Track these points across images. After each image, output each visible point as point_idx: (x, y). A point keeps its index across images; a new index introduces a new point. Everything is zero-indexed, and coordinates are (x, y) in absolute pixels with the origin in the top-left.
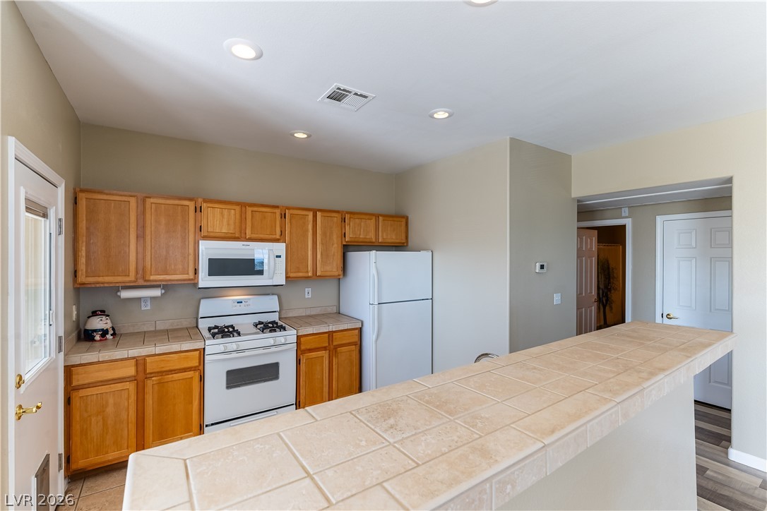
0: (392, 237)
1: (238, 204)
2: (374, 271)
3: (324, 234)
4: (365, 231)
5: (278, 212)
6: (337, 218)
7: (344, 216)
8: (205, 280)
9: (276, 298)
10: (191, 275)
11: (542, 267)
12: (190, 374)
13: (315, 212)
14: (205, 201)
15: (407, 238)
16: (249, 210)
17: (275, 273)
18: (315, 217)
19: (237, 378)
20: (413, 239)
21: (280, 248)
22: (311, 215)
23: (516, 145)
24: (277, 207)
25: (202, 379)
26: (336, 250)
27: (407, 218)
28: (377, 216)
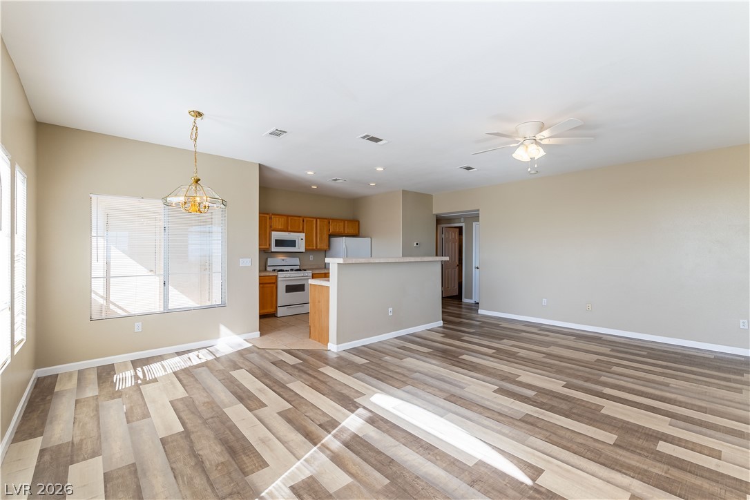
0: (351, 231)
1: (285, 215)
2: (344, 246)
3: (320, 229)
4: (339, 228)
5: (301, 219)
6: (326, 222)
7: (329, 221)
8: (274, 249)
9: (298, 259)
10: (268, 247)
11: (417, 244)
12: (272, 285)
13: (316, 219)
14: (273, 214)
15: (359, 232)
16: (289, 218)
17: (301, 247)
18: (316, 221)
19: (290, 289)
20: (362, 232)
21: (303, 235)
22: (315, 220)
23: (405, 192)
24: (300, 217)
25: (277, 288)
26: (326, 236)
27: (359, 222)
28: (344, 221)
